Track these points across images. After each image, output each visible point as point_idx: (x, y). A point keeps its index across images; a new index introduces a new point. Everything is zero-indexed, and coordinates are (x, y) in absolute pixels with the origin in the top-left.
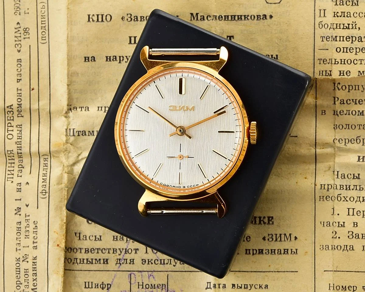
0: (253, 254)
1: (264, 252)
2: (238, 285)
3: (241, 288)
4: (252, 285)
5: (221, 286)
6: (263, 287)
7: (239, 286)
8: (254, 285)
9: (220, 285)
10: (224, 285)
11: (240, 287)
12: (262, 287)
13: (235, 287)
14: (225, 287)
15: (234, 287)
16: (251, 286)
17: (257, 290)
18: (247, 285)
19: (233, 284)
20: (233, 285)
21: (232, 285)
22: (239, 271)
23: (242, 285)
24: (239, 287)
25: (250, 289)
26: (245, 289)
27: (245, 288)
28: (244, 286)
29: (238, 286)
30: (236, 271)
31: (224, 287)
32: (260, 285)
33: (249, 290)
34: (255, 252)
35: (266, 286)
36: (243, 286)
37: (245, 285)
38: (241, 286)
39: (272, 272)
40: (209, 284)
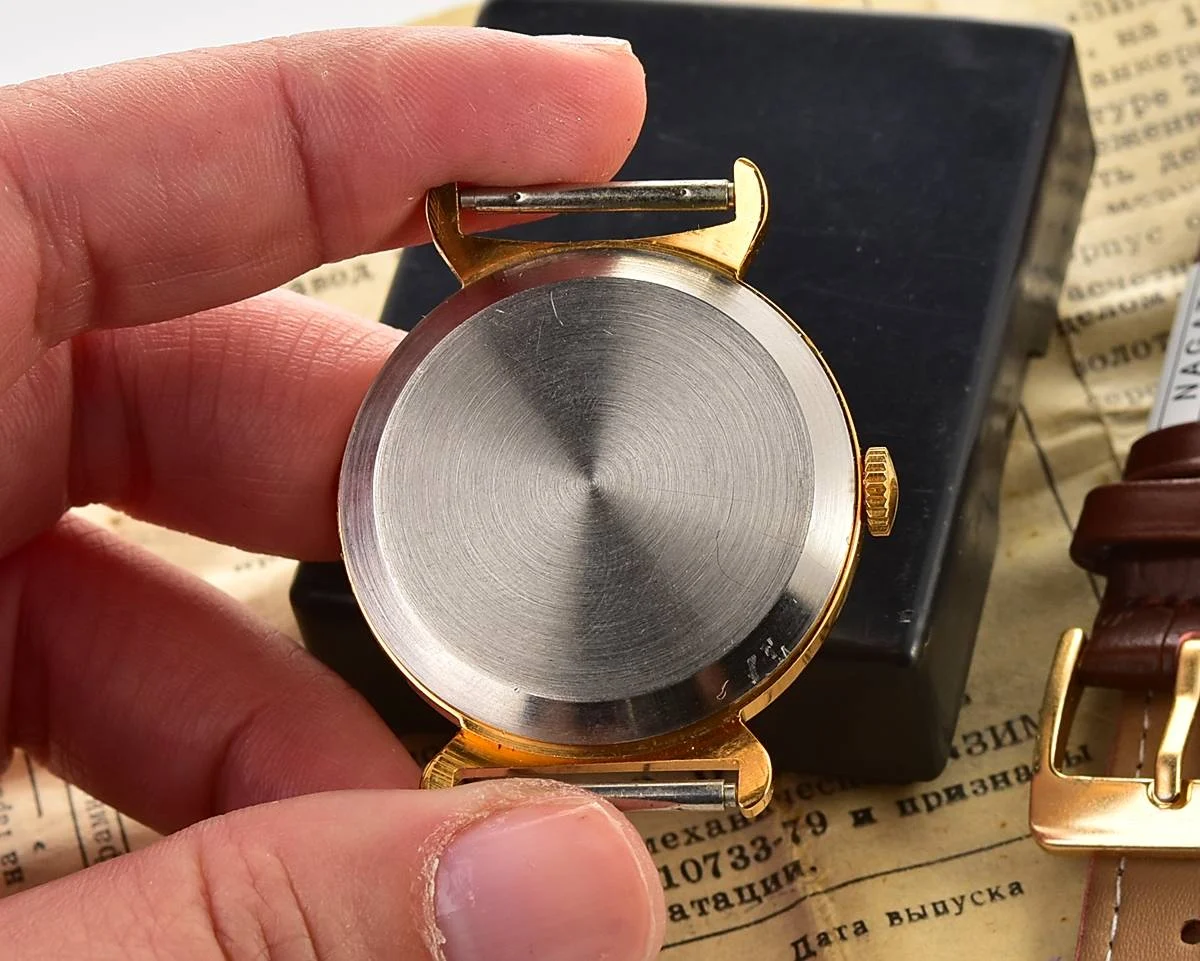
0: (930, 808)
1: (968, 790)
2: (908, 910)
3: (924, 916)
4: (962, 898)
5: (849, 932)
6: (1005, 891)
7: (915, 914)
8: (968, 898)
9: (844, 931)
10: (859, 925)
11: (918, 914)
12: (1000, 896)
13: (901, 920)
14: (865, 930)
15: (897, 921)
16: (960, 902)
17: (984, 908)
18: (943, 902)
19: (889, 915)
20: (894, 917)
21: (887, 919)
22: (898, 870)
23: (923, 907)
24: (915, 917)
25: (957, 911)
26: (941, 917)
27: (938, 913)
28: (931, 907)
29: (910, 916)
30: (888, 873)
31: (861, 930)
32: (989, 890)
33: (957, 914)
34: (933, 800)
35: (1014, 886)
36: (930, 910)
37: (934, 905)
38: (921, 912)
39: (1020, 839)
40: (801, 945)
